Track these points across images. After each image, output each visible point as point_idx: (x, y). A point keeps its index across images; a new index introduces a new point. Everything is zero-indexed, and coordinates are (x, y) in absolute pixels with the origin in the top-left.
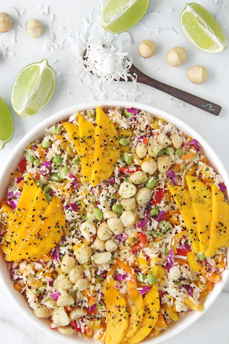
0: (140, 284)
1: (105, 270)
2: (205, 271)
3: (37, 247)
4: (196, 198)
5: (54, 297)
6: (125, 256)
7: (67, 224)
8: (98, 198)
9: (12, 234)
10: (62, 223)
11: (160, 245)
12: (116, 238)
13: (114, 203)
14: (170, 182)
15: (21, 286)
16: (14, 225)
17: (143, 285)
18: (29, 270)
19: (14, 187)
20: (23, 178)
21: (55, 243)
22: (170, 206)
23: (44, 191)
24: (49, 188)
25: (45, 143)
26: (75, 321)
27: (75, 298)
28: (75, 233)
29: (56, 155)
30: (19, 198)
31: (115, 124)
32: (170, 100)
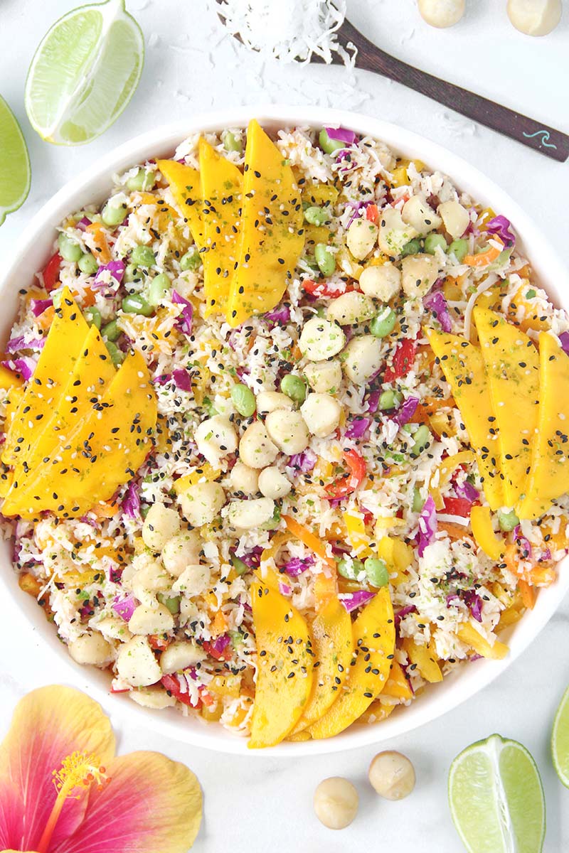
0: (346, 585)
1: (257, 546)
2: (516, 557)
3: (82, 479)
4: (498, 369)
5: (123, 610)
6: (309, 512)
7: (163, 423)
8: (245, 358)
9: (19, 445)
10: (150, 421)
11: (402, 486)
12: (289, 464)
13: (285, 372)
14: (434, 323)
15: (38, 581)
16: (25, 421)
17: (355, 588)
18: (60, 538)
19: (26, 326)
20: (50, 303)
21: (129, 471)
22: (430, 386)
23: (106, 337)
24: (117, 328)
25: (111, 213)
26: (174, 676)
27: (177, 613)
28: (182, 448)
29: (140, 244)
30: (39, 352)
31: (295, 168)
32: (442, 117)
